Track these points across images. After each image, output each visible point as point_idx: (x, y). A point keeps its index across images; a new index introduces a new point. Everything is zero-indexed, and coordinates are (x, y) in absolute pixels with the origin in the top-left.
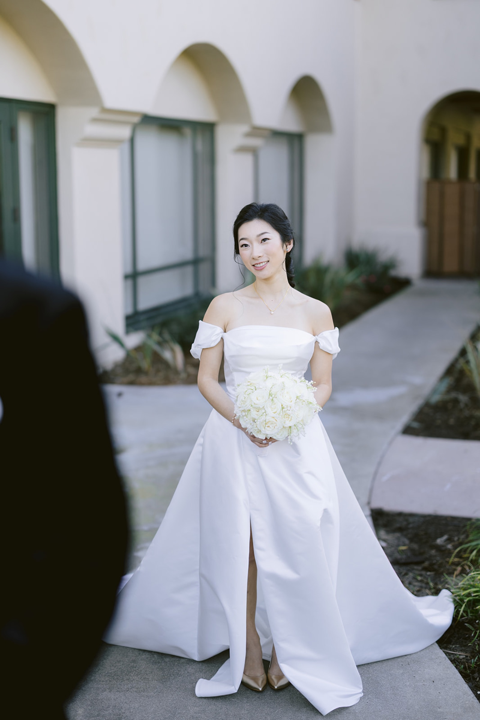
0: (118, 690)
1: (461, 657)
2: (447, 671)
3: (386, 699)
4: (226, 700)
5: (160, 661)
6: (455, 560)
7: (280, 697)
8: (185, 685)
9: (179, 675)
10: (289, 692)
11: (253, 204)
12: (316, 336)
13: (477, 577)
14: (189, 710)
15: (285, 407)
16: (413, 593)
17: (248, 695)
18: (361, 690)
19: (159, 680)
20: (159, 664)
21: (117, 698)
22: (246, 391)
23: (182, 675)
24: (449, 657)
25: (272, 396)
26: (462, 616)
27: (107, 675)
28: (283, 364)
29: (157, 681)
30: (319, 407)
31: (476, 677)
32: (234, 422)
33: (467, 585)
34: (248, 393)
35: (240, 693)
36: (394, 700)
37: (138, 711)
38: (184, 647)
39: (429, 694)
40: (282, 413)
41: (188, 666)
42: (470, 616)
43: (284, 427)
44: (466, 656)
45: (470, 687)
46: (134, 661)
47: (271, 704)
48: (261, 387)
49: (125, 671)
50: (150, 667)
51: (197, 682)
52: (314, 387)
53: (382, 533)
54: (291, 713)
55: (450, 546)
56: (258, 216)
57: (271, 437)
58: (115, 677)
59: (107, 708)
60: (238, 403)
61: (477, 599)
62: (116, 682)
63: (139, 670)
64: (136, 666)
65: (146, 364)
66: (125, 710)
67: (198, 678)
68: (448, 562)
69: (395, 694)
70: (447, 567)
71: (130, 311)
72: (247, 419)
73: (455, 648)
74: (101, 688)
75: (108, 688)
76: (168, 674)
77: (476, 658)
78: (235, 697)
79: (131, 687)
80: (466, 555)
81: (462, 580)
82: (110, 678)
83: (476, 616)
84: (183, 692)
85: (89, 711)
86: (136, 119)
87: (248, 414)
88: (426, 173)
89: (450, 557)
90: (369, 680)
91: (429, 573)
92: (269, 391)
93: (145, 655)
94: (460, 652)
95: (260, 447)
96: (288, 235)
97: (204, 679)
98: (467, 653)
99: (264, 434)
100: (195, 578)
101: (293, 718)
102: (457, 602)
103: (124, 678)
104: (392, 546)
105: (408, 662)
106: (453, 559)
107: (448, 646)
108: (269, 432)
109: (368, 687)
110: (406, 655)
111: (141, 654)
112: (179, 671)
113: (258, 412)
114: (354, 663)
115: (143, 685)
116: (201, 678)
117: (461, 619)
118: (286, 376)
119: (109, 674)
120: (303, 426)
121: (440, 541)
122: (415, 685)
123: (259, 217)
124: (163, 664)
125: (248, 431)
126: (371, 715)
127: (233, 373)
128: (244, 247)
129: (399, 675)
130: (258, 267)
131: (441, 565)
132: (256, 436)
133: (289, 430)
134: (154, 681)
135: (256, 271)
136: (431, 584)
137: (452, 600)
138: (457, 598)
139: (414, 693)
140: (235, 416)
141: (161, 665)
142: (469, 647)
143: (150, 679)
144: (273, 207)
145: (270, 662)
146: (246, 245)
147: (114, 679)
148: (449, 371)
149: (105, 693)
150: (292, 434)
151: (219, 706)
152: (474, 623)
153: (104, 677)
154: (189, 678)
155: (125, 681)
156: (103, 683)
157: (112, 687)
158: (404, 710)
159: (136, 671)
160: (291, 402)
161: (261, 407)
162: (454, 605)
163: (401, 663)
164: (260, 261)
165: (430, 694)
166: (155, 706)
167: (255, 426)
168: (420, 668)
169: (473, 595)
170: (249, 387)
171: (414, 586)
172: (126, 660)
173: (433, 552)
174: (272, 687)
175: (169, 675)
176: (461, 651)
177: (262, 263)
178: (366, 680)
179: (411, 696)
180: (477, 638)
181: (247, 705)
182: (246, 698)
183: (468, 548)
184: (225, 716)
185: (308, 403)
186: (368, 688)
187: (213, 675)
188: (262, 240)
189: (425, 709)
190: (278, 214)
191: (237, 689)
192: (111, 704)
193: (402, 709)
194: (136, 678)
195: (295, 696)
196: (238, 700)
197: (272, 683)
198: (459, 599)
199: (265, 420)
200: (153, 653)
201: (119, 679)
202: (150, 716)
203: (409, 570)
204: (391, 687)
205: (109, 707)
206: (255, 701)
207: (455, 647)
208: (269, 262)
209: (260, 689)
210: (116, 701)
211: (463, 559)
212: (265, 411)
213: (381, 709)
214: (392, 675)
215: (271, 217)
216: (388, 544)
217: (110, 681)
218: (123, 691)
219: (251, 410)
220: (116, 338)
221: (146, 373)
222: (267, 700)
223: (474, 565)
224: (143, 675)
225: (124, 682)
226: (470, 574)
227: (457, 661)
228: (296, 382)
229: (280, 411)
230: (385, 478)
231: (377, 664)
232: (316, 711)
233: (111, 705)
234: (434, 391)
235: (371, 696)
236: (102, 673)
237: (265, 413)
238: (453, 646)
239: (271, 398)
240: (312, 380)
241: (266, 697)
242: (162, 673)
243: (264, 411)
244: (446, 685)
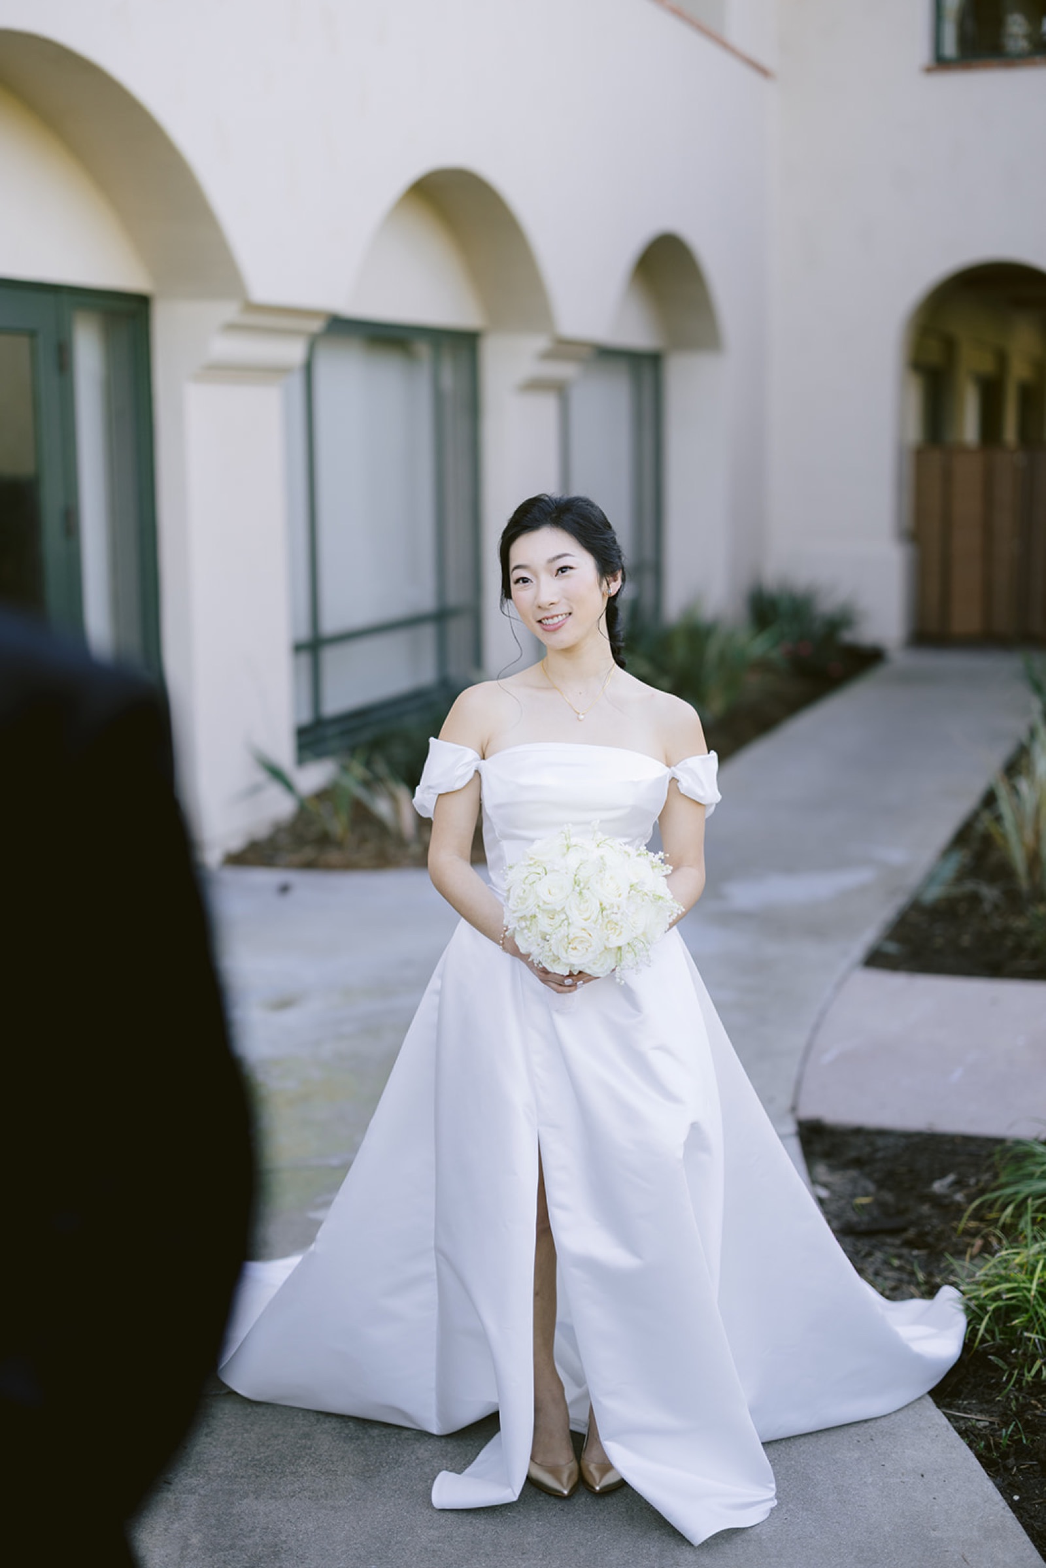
0: (273, 1494)
1: (982, 1424)
2: (951, 1453)
3: (825, 1512)
4: (495, 1515)
5: (361, 1435)
6: (970, 1225)
7: (606, 1507)
8: (411, 1484)
9: (398, 1464)
10: (624, 1498)
11: (542, 497)
12: (673, 768)
13: (1014, 1259)
14: (417, 1536)
15: (607, 907)
16: (882, 1294)
17: (540, 1503)
18: (773, 1493)
19: (358, 1474)
20: (359, 1442)
21: (271, 1512)
22: (526, 877)
23: (404, 1465)
24: (955, 1425)
25: (579, 886)
26: (983, 1340)
27: (252, 1464)
28: (601, 821)
29: (353, 1475)
30: (678, 906)
31: (1010, 1467)
32: (503, 943)
33: (992, 1276)
34: (531, 882)
35: (525, 1501)
36: (840, 1513)
37: (313, 1539)
38: (408, 1407)
39: (913, 1501)
40: (603, 921)
41: (418, 1445)
42: (998, 1341)
43: (606, 948)
44: (992, 1423)
45: (997, 1485)
46: (306, 1436)
47: (588, 1523)
48: (556, 868)
49: (288, 1455)
50: (340, 1448)
51: (435, 1477)
52: (665, 864)
53: (821, 1170)
54: (627, 1541)
55: (959, 1197)
56: (551, 519)
57: (581, 970)
58: (267, 1468)
59: (251, 1531)
60: (511, 904)
61: (1013, 1306)
62: (270, 1478)
63: (318, 1453)
64: (311, 1445)
65: (338, 826)
66: (286, 1537)
67: (437, 1469)
68: (955, 1229)
69: (842, 1501)
70: (954, 1239)
71: (306, 717)
72: (530, 934)
73: (968, 1406)
74: (237, 1492)
75: (252, 1492)
76: (376, 1463)
77: (1012, 1427)
78: (514, 1508)
79: (299, 1488)
80: (993, 1215)
81: (984, 1265)
82: (256, 1470)
83: (1011, 1341)
84: (407, 1499)
85: (213, 1539)
86: (316, 326)
87: (531, 924)
88: (914, 433)
89: (960, 1219)
90: (790, 1472)
91: (915, 1252)
92: (573, 876)
93: (330, 1422)
94: (979, 1414)
95: (558, 992)
96: (612, 560)
97: (451, 1471)
98: (992, 1416)
99: (567, 965)
100: (429, 1265)
101: (633, 1551)
102: (974, 1311)
103: (286, 1471)
104: (841, 1197)
105: (872, 1436)
106: (965, 1223)
107: (955, 1402)
108: (576, 960)
109: (788, 1487)
110: (866, 1421)
111: (322, 1420)
112: (399, 1455)
113: (553, 919)
114: (757, 1435)
115: (324, 1485)
116: (443, 1470)
117: (980, 1347)
118: (608, 844)
119: (255, 1462)
120: (646, 945)
121: (939, 1186)
122: (883, 1484)
123: (554, 523)
124: (366, 1441)
125: (533, 960)
126: (793, 1544)
127: (501, 843)
128: (521, 584)
129: (852, 1463)
130: (549, 625)
131: (940, 1237)
132: (550, 969)
133: (617, 953)
134: (346, 1476)
135: (544, 632)
136: (921, 1276)
137: (961, 1307)
138: (973, 1304)
139: (882, 1500)
140: (506, 931)
141: (362, 1443)
142: (996, 1404)
143: (339, 1473)
144: (583, 503)
145: (585, 1435)
146: (525, 580)
147: (264, 1472)
148: (962, 837)
149: (245, 1500)
150: (623, 963)
151: (480, 1528)
152: (1008, 1355)
153: (245, 1469)
154: (419, 1469)
155: (287, 1476)
156: (243, 1480)
157: (261, 1488)
158: (862, 1534)
159: (310, 1456)
160: (620, 896)
161: (558, 909)
162: (967, 1318)
163: (857, 1438)
164: (554, 613)
165: (916, 1501)
166: (347, 1528)
167: (547, 948)
168: (895, 1447)
169: (1005, 1296)
170: (532, 869)
171: (886, 1278)
172: (291, 1434)
173: (925, 1209)
174: (590, 1489)
175: (378, 1464)
176: (981, 1412)
177: (557, 616)
178: (783, 1472)
179: (876, 1505)
180: (1013, 1386)
181: (537, 1525)
182: (535, 1510)
183: (996, 1200)
184: (493, 1547)
185: (655, 899)
186: (788, 1490)
187: (470, 1463)
188: (558, 570)
189: (904, 1533)
190: (593, 519)
191: (518, 1494)
192: (258, 1523)
193: (856, 1532)
194: (310, 1469)
195: (637, 1506)
196: (520, 1515)
197: (590, 1481)
198: (976, 1306)
199: (566, 934)
200: (347, 1420)
201: (275, 1473)
202: (338, 1547)
203: (875, 1247)
204: (835, 1488)
205: (255, 1530)
206: (554, 1516)
207: (969, 1404)
208: (571, 616)
209: (566, 1492)
210: (268, 1518)
211: (985, 1223)
212: (567, 916)
213: (813, 1533)
214: (837, 1463)
215: (578, 523)
216: (833, 1192)
217: (257, 1477)
218: (282, 1498)
219: (537, 915)
220: (276, 774)
221: (339, 845)
222: (579, 1515)
223: (1007, 1235)
224: (325, 1463)
225: (284, 1479)
226: (998, 1255)
227: (973, 1434)
228: (629, 856)
229: (598, 916)
230: (827, 1058)
231: (806, 1441)
232: (679, 1537)
233: (258, 1526)
234: (930, 878)
235: (794, 1505)
236: (242, 1460)
237: (566, 922)
238: (965, 1402)
239: (577, 889)
240: (662, 851)
241: (577, 1508)
242: (365, 1460)
243: (564, 917)
244: (949, 1482)
